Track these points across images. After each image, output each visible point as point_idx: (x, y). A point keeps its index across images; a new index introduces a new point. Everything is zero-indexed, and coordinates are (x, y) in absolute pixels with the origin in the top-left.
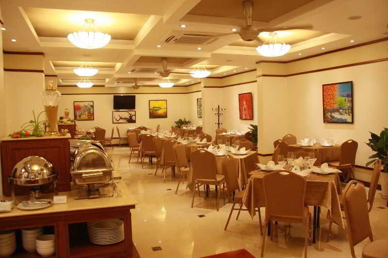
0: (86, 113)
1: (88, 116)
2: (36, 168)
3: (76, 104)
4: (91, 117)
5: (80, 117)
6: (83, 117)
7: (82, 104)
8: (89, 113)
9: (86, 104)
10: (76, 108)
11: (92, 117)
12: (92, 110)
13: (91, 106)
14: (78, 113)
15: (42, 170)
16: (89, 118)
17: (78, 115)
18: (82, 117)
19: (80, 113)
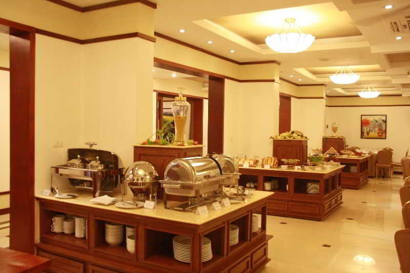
0: (376, 129)
1: (378, 133)
2: (141, 172)
3: (364, 118)
4: (382, 135)
5: (368, 134)
6: (372, 134)
7: (371, 119)
8: (380, 130)
9: (377, 118)
10: (364, 123)
11: (384, 135)
12: (384, 126)
13: (383, 120)
14: (365, 129)
15: (145, 175)
16: (379, 135)
17: (365, 131)
18: (370, 134)
19: (368, 130)
